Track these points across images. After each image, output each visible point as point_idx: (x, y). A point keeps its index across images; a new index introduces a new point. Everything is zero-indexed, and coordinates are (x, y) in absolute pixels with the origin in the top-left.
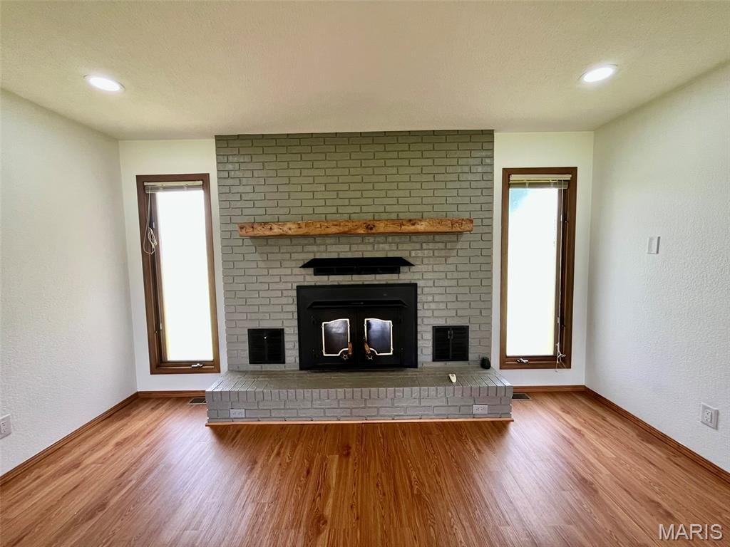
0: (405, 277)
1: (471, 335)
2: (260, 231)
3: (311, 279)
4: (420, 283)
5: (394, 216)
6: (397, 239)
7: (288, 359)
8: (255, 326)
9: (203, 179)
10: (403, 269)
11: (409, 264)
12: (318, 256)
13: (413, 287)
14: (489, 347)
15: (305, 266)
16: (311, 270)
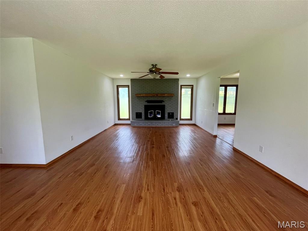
1: (174, 114)
5: (161, 93)
6: (162, 97)
7: (143, 118)
8: (137, 112)
9: (128, 86)
11: (164, 102)
13: (164, 105)
14: (178, 116)
16: (147, 102)
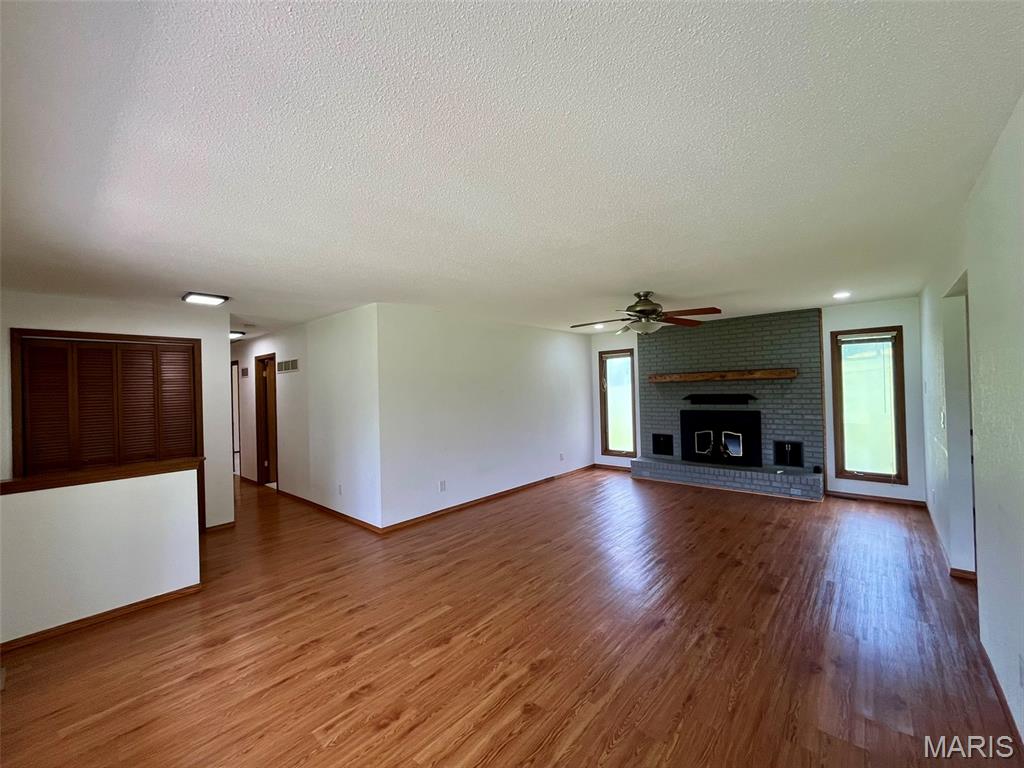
0: (751, 407)
1: (806, 449)
2: (659, 379)
3: (689, 406)
4: (763, 411)
5: (743, 368)
6: (745, 382)
7: (675, 453)
8: (656, 432)
9: (630, 352)
10: (750, 401)
11: (756, 399)
12: (694, 393)
13: (758, 414)
14: (824, 459)
15: (685, 399)
16: (689, 401)
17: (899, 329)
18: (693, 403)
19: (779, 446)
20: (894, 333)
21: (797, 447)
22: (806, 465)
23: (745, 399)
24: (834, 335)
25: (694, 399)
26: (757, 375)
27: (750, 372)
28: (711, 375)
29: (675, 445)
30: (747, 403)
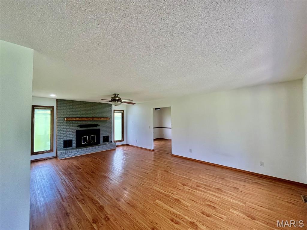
0: (98, 128)
1: (109, 137)
3: (79, 129)
4: (101, 129)
5: (97, 117)
6: (97, 121)
7: (73, 146)
8: (65, 140)
9: (52, 107)
10: (98, 126)
11: (99, 125)
12: (81, 124)
13: (100, 129)
14: (112, 139)
15: (78, 126)
16: (79, 127)
17: (123, 111)
18: (80, 128)
19: (104, 137)
20: (123, 112)
21: (108, 137)
22: (109, 141)
23: (96, 125)
24: (114, 110)
25: (81, 126)
26: (102, 119)
27: (100, 118)
28: (89, 118)
29: (73, 143)
30: (97, 127)
